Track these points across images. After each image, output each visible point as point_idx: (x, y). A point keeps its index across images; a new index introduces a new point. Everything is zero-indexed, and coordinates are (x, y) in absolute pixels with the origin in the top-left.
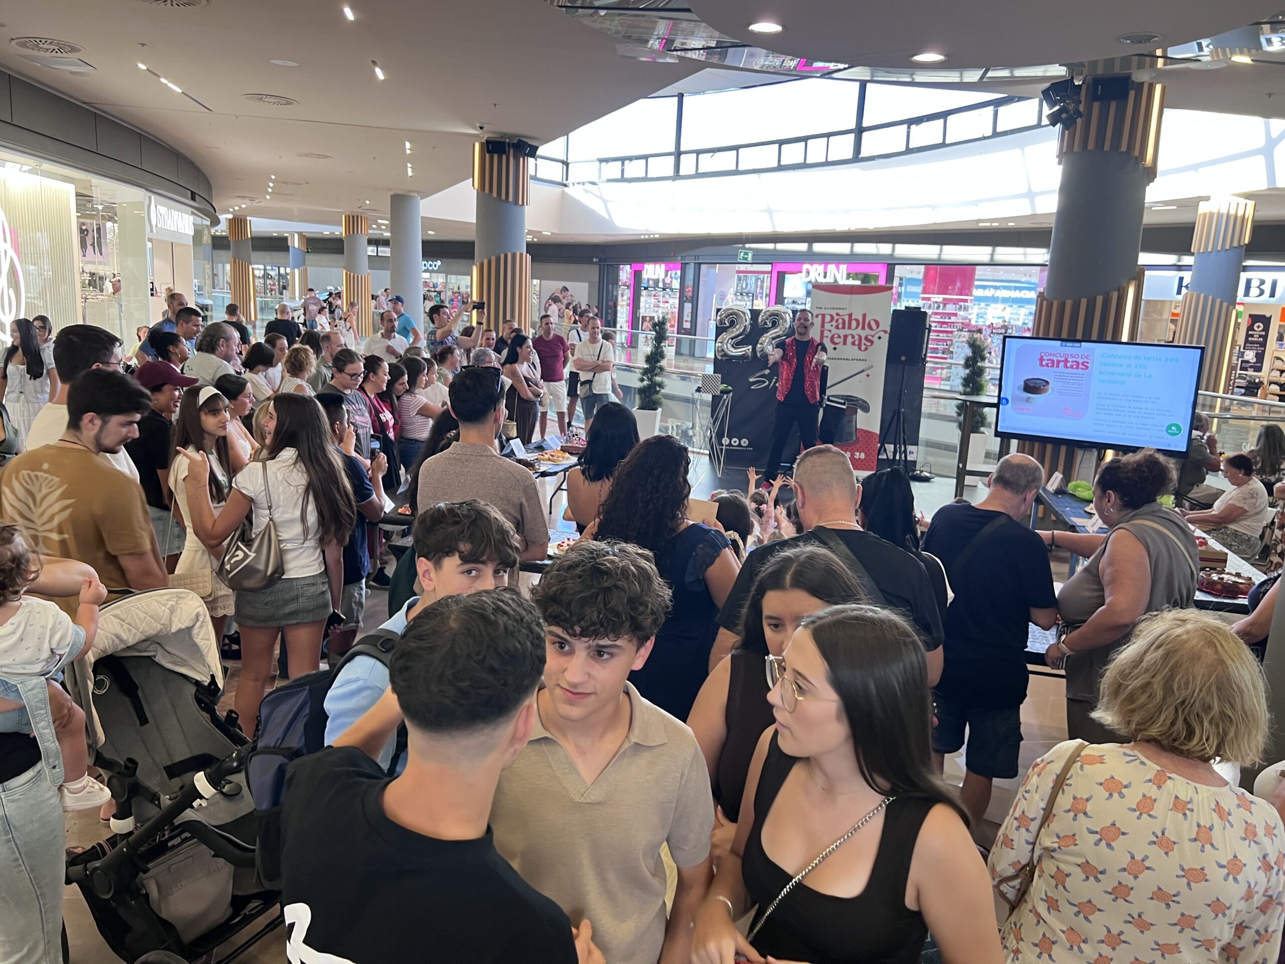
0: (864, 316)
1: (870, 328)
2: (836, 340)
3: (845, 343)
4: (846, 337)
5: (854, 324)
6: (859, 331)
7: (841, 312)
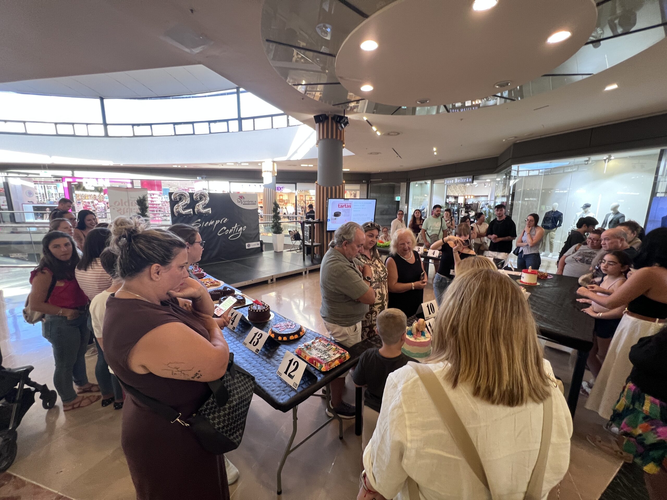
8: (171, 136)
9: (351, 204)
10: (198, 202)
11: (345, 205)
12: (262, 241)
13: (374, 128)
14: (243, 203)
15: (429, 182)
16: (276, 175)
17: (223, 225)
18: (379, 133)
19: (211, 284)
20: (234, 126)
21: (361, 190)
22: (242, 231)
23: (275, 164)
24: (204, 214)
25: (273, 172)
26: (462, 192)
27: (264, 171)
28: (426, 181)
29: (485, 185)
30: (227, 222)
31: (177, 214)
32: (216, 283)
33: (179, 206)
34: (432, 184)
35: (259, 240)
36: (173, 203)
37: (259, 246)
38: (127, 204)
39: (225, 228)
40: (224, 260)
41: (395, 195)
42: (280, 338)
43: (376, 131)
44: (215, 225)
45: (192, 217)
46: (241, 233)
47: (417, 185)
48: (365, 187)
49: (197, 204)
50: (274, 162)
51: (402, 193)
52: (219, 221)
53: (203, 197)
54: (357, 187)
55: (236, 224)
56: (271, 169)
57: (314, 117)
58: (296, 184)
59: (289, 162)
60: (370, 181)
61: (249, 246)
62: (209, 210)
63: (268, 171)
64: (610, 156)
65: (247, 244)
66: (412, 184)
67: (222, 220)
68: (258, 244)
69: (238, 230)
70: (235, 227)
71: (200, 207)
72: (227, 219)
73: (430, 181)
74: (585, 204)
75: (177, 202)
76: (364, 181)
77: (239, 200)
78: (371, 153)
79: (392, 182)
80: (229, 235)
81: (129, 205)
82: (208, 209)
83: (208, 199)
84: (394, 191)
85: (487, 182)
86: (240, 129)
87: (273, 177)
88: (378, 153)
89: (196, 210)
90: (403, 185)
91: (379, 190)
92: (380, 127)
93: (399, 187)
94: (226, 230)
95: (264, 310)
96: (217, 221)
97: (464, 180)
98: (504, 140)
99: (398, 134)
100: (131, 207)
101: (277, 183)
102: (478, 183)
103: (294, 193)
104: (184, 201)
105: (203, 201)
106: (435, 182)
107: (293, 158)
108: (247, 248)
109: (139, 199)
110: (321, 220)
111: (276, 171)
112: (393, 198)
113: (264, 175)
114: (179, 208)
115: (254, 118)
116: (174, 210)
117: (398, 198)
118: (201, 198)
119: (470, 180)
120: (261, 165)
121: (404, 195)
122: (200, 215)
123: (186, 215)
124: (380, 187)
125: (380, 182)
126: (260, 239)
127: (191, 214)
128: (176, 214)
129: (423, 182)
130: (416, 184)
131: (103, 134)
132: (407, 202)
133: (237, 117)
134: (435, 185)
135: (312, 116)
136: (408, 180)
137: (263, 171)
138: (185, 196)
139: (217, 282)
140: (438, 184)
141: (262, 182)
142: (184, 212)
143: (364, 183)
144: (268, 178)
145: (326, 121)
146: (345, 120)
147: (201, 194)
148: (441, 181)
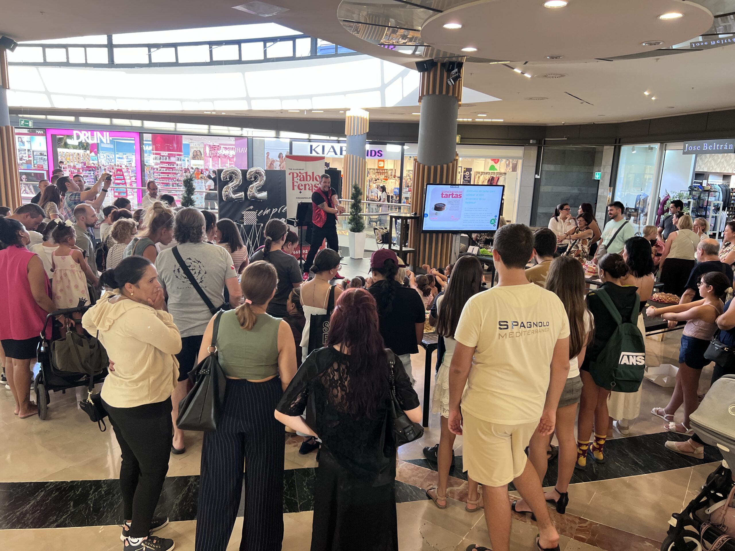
0: (313, 173)
1: (317, 180)
2: (301, 188)
3: (305, 189)
4: (305, 185)
5: (308, 177)
6: (311, 182)
7: (302, 171)
8: (205, 63)
10: (251, 183)
11: (453, 194)
13: (517, 71)
15: (657, 146)
16: (368, 130)
17: (281, 215)
18: (528, 75)
21: (525, 157)
23: (367, 112)
24: (258, 199)
28: (653, 145)
30: (286, 211)
33: (229, 187)
34: (662, 150)
36: (222, 184)
41: (596, 169)
43: (523, 73)
47: (633, 152)
48: (534, 152)
49: (251, 186)
50: (365, 109)
51: (605, 166)
52: (277, 209)
53: (258, 176)
54: (518, 152)
57: (417, 63)
58: (403, 145)
60: (545, 141)
62: (265, 194)
66: (625, 150)
67: (280, 209)
71: (253, 190)
72: (286, 207)
73: (660, 144)
75: (226, 183)
76: (531, 142)
78: (531, 99)
79: (586, 143)
83: (265, 178)
84: (590, 160)
87: (361, 132)
89: (248, 193)
90: (608, 151)
91: (563, 158)
93: (602, 152)
96: (274, 210)
97: (719, 147)
99: (562, 76)
101: (368, 143)
104: (235, 182)
105: (258, 182)
106: (667, 148)
110: (418, 215)
111: (368, 122)
112: (592, 174)
113: (347, 126)
114: (228, 191)
116: (223, 193)
117: (597, 176)
120: (346, 113)
121: (609, 170)
122: (254, 201)
124: (564, 152)
125: (563, 143)
127: (242, 198)
129: (647, 146)
130: (632, 149)
131: (106, 61)
132: (613, 183)
134: (667, 153)
136: (618, 141)
137: (347, 122)
140: (673, 151)
142: (234, 196)
143: (533, 145)
145: (433, 68)
146: (456, 73)
147: (256, 173)
148: (680, 145)
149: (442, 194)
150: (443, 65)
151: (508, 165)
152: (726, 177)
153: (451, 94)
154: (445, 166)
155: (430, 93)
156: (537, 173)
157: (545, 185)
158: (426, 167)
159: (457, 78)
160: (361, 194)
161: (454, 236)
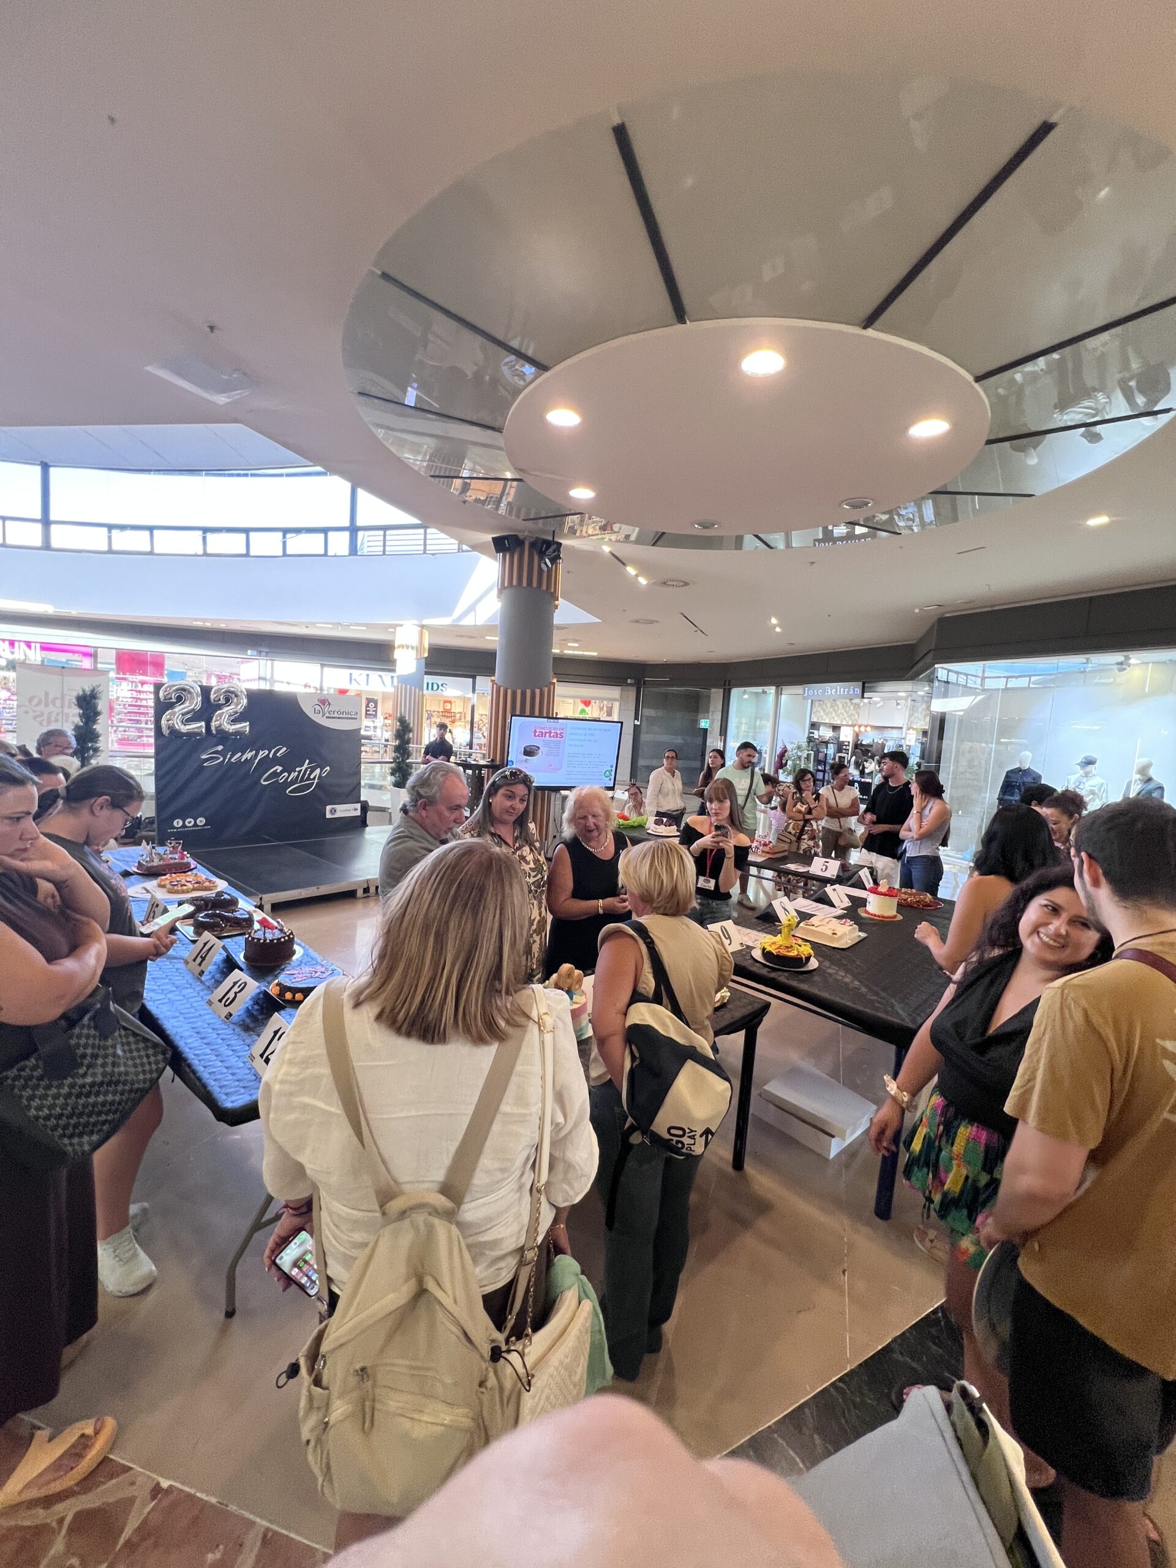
8: (196, 555)
9: (563, 729)
10: (219, 707)
11: (550, 732)
12: (366, 802)
13: (631, 570)
14: (327, 715)
15: (772, 690)
16: (426, 655)
17: (276, 761)
18: (643, 581)
19: (196, 885)
20: (339, 543)
21: (622, 700)
22: (320, 777)
23: (426, 634)
24: (232, 734)
25: (419, 649)
26: (850, 717)
27: (399, 647)
28: (766, 688)
29: (898, 704)
30: (284, 756)
31: (168, 732)
32: (207, 884)
33: (174, 714)
34: (778, 694)
35: (358, 801)
36: (162, 707)
37: (358, 813)
38: (58, 703)
39: (279, 769)
40: (268, 841)
41: (700, 715)
42: (288, 996)
43: (637, 576)
44: (257, 761)
45: (201, 740)
46: (316, 781)
47: (746, 697)
48: (632, 693)
49: (219, 712)
50: (423, 627)
51: (713, 712)
52: (267, 752)
53: (233, 696)
54: (614, 692)
55: (307, 761)
56: (415, 642)
57: (494, 539)
58: (474, 677)
59: (455, 629)
60: (644, 681)
61: (333, 811)
62: (245, 726)
63: (407, 647)
64: (1127, 658)
65: (328, 808)
66: (735, 692)
67: (273, 751)
68: (356, 809)
69: (310, 775)
70: (304, 768)
71: (222, 720)
72: (285, 749)
73: (774, 688)
74: (1085, 758)
75: (171, 706)
76: (629, 681)
77: (318, 708)
78: (637, 621)
79: (691, 685)
80: (287, 784)
81: (62, 707)
82: (244, 724)
83: (245, 701)
84: (695, 705)
85: (901, 698)
86: (353, 550)
87: (417, 659)
88: (652, 622)
89: (214, 724)
90: (717, 694)
91: (664, 701)
92: (645, 568)
93: (709, 697)
94: (282, 772)
95: (279, 939)
96: (261, 753)
97: (844, 691)
98: (917, 611)
99: (686, 584)
100: (66, 710)
101: (427, 673)
102: (883, 699)
103: (469, 699)
104: (187, 704)
105: (232, 707)
106: (783, 692)
107: (468, 621)
108: (328, 816)
109: (81, 693)
111: (426, 646)
112: (696, 722)
113: (397, 654)
114: (175, 719)
115: (385, 528)
116: (163, 722)
117: (704, 724)
118: (227, 700)
119: (858, 691)
120: (395, 632)
121: (718, 716)
122: (223, 737)
123: (190, 735)
124: (665, 696)
125: (666, 684)
126: (362, 799)
127: (200, 734)
128: (166, 732)
129: (759, 689)
130: (745, 693)
131: (38, 542)
132: (724, 731)
133: (347, 524)
134: (783, 697)
135: (488, 537)
136: (727, 683)
137: (396, 645)
138: (190, 692)
139: (210, 881)
140: (790, 695)
141: (394, 671)
142: (184, 729)
143: (630, 685)
144: (407, 662)
145: (518, 549)
146: (554, 552)
147: (228, 691)
148: (797, 690)
149: (535, 732)
150: (533, 545)
151: (601, 709)
152: (836, 728)
153: (544, 587)
154: (538, 691)
155: (514, 583)
156: (636, 718)
157: (647, 733)
158: (509, 692)
159: (555, 559)
160: (410, 731)
161: (553, 795)
